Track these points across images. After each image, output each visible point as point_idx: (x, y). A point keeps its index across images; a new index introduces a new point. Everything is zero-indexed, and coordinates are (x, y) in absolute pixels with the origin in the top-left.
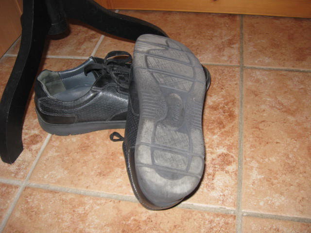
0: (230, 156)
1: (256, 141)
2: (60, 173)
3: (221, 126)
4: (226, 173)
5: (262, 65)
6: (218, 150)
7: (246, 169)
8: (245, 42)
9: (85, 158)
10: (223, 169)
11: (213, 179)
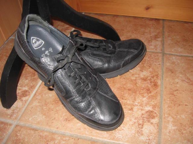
0: (154, 112)
1: (172, 103)
2: (40, 117)
3: (148, 92)
4: (151, 124)
5: (176, 53)
6: (146, 108)
7: (165, 122)
8: (166, 37)
9: (57, 108)
10: (149, 121)
11: (142, 128)
